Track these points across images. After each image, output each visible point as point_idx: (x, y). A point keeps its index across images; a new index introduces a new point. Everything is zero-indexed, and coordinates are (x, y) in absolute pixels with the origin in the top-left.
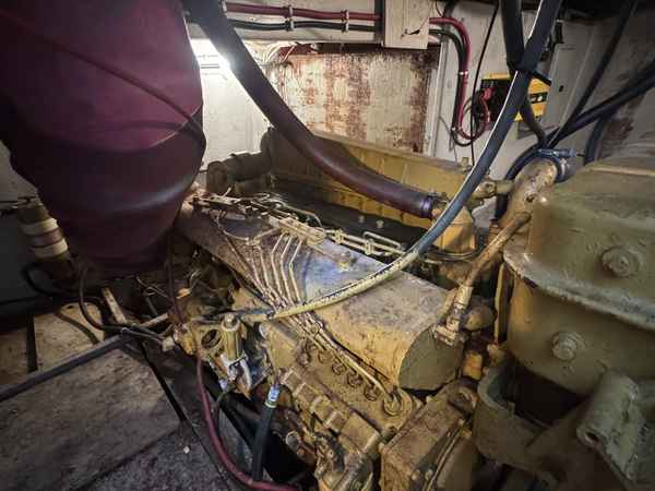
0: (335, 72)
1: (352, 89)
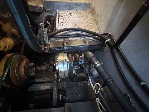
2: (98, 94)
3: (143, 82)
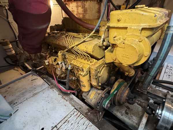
0: (78, 5)
1: (83, 10)
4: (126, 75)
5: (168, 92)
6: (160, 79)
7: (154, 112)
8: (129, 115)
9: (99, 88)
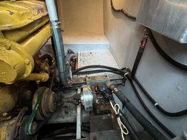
2: (118, 113)
3: (156, 103)
4: (38, 83)
5: (86, 76)
6: (79, 68)
7: (79, 101)
8: (69, 112)
9: (8, 118)
